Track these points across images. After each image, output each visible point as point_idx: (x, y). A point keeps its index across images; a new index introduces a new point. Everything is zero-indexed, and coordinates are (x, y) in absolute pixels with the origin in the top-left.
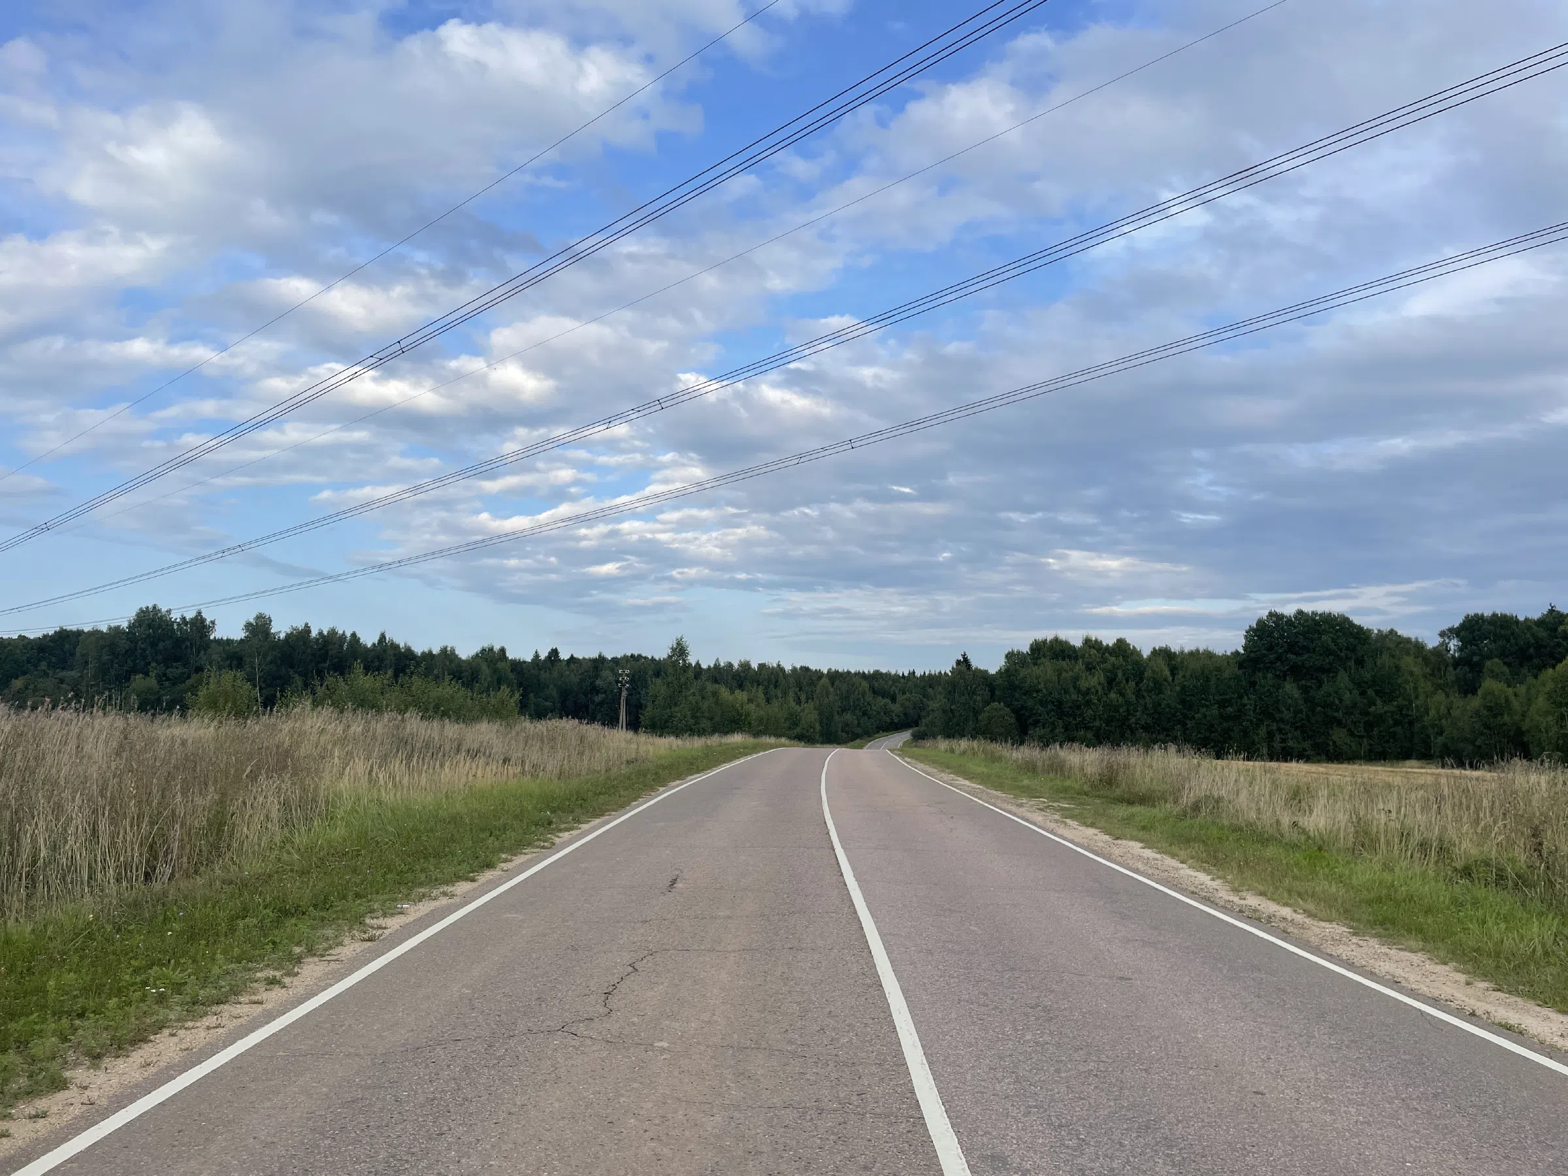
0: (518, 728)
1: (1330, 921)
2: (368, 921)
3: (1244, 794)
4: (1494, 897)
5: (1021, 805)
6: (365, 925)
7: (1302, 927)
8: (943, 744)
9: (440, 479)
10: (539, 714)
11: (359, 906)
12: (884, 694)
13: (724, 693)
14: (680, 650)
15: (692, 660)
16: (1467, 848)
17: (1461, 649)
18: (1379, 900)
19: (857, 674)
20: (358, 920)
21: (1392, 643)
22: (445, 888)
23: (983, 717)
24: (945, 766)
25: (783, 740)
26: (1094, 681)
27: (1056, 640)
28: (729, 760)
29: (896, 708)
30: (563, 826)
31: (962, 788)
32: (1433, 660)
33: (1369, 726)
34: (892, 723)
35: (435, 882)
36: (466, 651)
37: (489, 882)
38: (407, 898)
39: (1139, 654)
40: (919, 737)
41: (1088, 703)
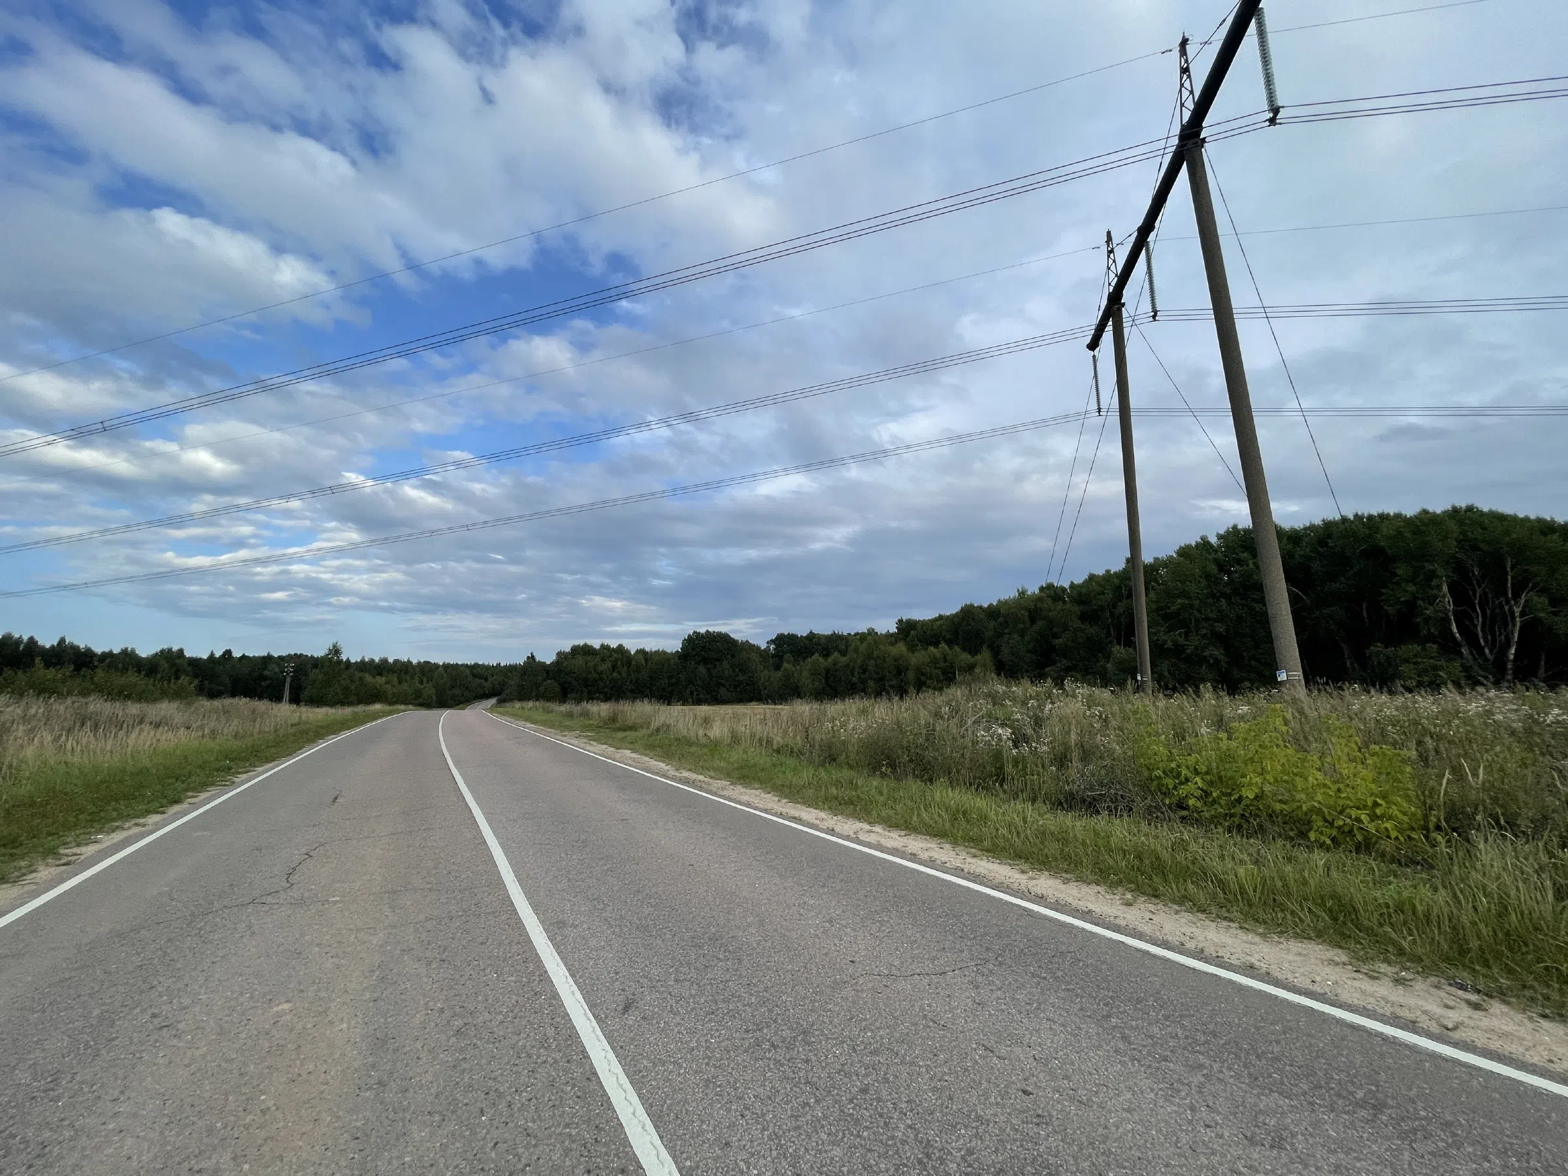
0: (196, 705)
1: (720, 779)
2: (62, 851)
3: (681, 721)
4: (791, 762)
5: (565, 736)
6: (59, 854)
7: (709, 784)
8: (518, 705)
9: (128, 526)
10: (213, 695)
11: (51, 842)
12: (480, 677)
13: (368, 678)
14: (336, 651)
15: (344, 657)
16: (778, 740)
17: (775, 649)
18: (741, 767)
19: (462, 665)
20: (52, 852)
21: (748, 647)
22: (137, 821)
23: (542, 689)
24: (517, 716)
25: (410, 707)
26: (605, 667)
27: (586, 645)
28: (372, 721)
29: (487, 685)
30: (240, 770)
31: (529, 728)
32: (763, 654)
33: (736, 686)
34: (484, 694)
35: (129, 817)
36: (145, 651)
37: (178, 812)
38: (100, 831)
39: (630, 652)
40: (501, 702)
41: (601, 679)
